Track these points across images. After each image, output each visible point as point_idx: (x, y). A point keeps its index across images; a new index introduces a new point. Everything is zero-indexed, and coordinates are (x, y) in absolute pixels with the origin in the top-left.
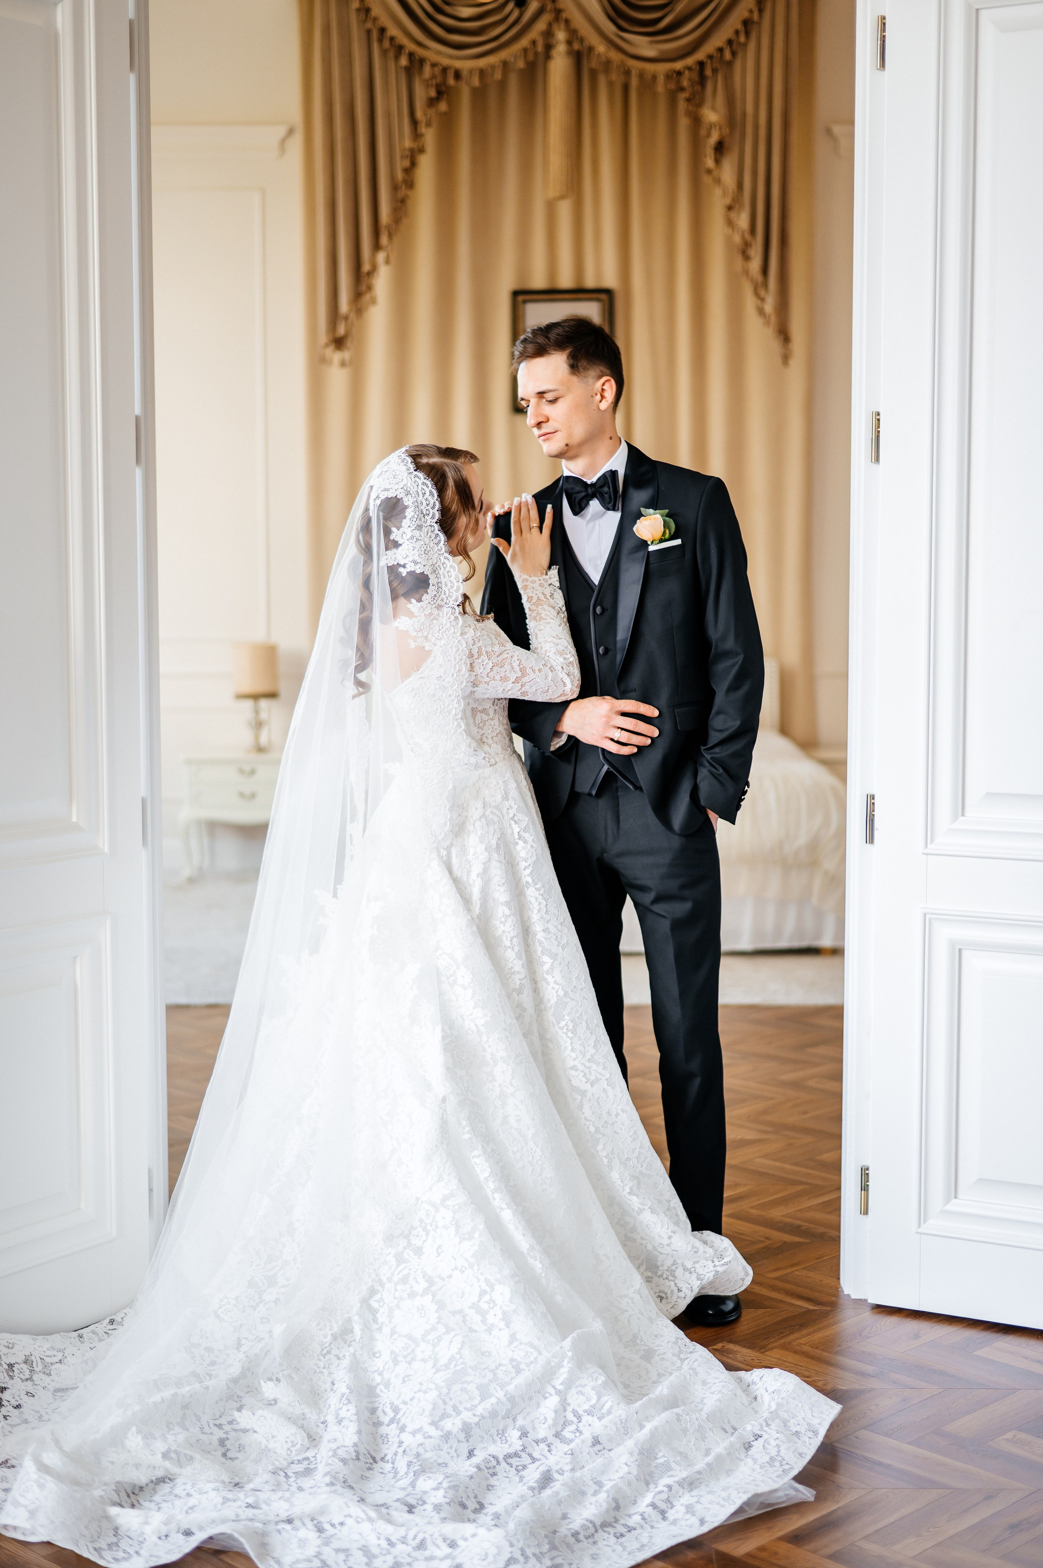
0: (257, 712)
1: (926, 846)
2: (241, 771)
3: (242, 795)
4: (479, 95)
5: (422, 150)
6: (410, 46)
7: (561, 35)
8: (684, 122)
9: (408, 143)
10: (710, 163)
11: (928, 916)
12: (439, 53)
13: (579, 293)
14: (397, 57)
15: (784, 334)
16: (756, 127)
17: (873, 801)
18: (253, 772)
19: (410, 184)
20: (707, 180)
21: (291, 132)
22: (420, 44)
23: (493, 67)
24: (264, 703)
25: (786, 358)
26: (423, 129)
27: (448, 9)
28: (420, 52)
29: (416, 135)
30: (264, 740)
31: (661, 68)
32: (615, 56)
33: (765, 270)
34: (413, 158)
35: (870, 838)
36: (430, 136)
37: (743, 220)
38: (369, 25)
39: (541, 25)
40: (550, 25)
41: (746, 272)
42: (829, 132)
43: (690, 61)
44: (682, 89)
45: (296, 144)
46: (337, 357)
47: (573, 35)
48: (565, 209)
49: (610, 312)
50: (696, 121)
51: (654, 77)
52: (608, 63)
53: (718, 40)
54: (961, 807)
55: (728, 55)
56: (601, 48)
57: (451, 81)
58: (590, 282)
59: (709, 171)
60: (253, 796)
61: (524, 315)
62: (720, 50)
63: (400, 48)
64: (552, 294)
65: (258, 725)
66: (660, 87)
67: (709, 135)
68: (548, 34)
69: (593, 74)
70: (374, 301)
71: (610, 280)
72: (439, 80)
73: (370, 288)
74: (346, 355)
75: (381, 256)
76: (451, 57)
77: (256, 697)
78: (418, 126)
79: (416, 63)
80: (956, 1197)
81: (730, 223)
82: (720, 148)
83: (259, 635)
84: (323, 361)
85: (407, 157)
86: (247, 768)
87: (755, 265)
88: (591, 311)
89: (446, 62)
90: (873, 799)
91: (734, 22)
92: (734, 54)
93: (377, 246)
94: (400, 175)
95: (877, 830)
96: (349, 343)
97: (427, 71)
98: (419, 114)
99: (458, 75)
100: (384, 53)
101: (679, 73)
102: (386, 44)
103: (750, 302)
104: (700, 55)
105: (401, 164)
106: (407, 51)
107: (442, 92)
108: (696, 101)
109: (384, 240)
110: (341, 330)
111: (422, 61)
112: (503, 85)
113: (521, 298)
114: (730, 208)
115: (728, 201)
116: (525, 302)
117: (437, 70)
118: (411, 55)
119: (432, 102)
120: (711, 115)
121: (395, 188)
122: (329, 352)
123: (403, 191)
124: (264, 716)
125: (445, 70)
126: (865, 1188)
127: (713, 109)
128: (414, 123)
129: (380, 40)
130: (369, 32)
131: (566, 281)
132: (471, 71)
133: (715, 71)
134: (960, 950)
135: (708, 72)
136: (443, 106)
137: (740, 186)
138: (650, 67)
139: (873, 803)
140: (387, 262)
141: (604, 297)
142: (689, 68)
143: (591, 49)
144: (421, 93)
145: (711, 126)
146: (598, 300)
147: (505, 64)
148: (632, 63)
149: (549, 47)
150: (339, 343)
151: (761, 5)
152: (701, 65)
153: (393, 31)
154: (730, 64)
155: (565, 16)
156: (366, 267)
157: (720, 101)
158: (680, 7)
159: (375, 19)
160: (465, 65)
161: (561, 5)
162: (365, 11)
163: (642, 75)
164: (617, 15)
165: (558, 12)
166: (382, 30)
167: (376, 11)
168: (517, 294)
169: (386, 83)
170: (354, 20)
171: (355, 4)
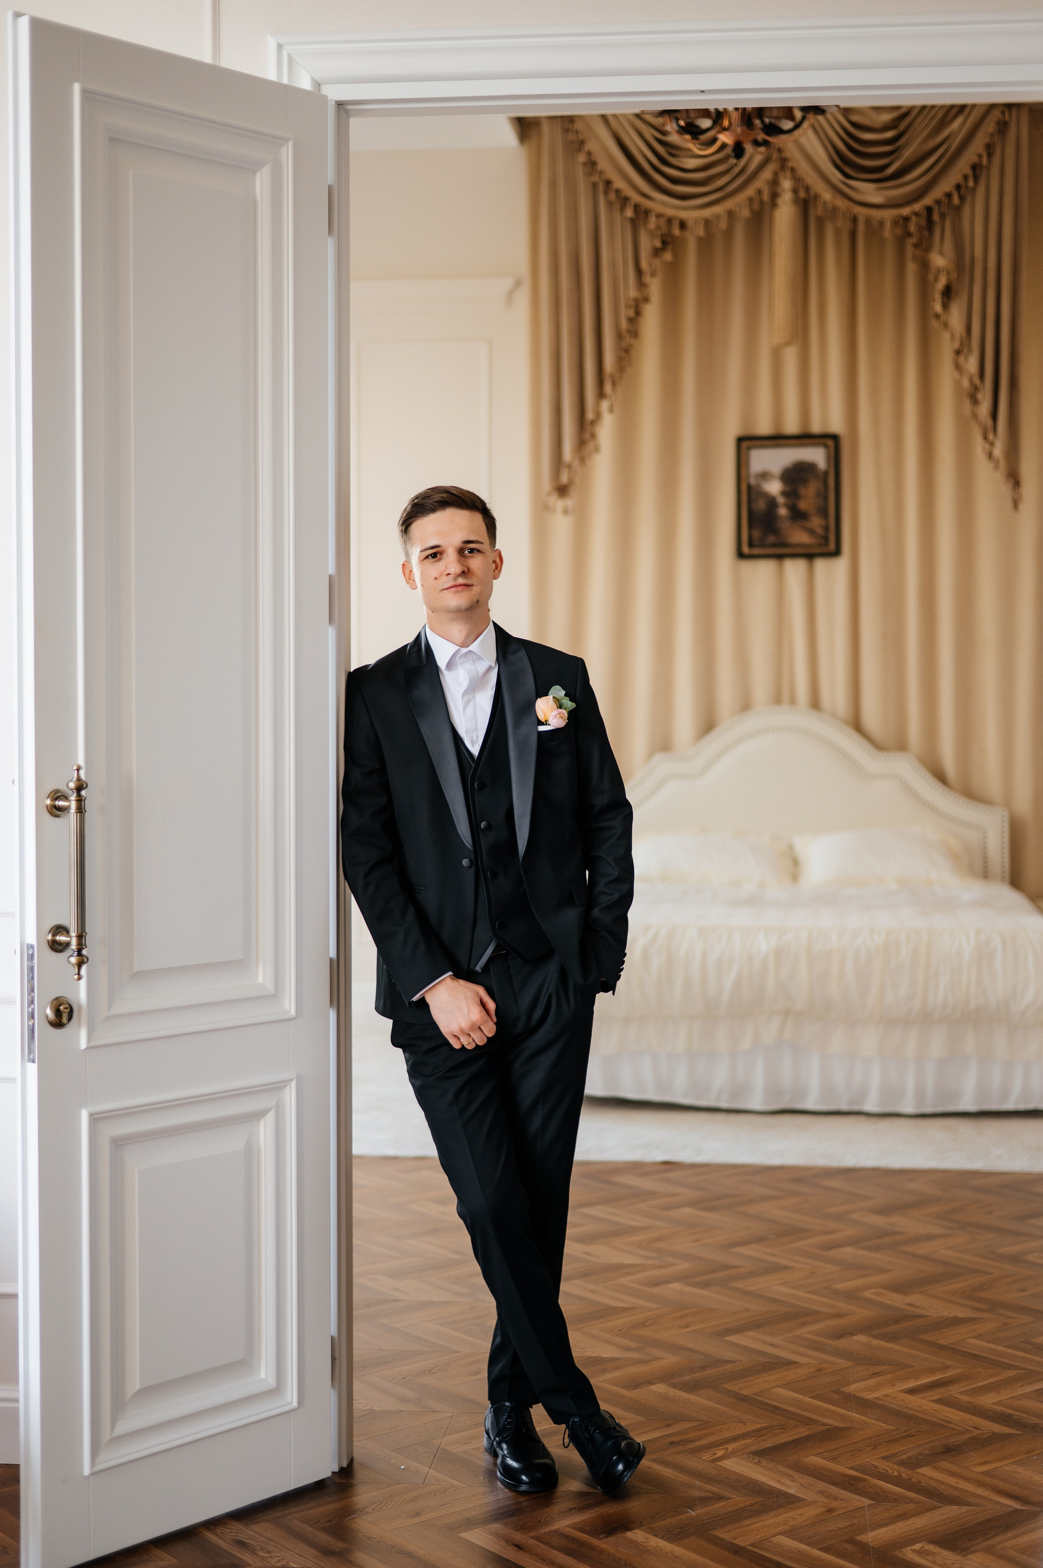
4: (705, 245)
5: (646, 300)
6: (636, 198)
7: (786, 184)
8: (912, 268)
9: (633, 293)
10: (938, 307)
12: (664, 204)
13: (805, 438)
14: (622, 209)
15: (1014, 479)
16: (985, 270)
19: (635, 333)
20: (934, 324)
21: (518, 284)
22: (645, 196)
23: (718, 217)
25: (1016, 504)
26: (648, 279)
27: (674, 161)
28: (646, 203)
29: (641, 285)
31: (888, 214)
32: (840, 203)
33: (994, 415)
34: (637, 308)
36: (655, 287)
37: (972, 364)
38: (595, 178)
39: (767, 174)
40: (776, 174)
41: (975, 416)
43: (917, 207)
44: (909, 235)
45: (523, 297)
46: (559, 504)
47: (799, 184)
48: (791, 356)
49: (836, 459)
50: (924, 266)
51: (881, 224)
52: (834, 210)
53: (946, 185)
55: (956, 200)
56: (827, 196)
57: (676, 232)
58: (816, 428)
59: (937, 316)
61: (749, 461)
62: (949, 195)
63: (625, 200)
64: (778, 439)
66: (887, 232)
67: (936, 280)
68: (774, 183)
69: (820, 221)
70: (597, 449)
71: (836, 424)
72: (664, 230)
73: (593, 436)
74: (569, 502)
75: (605, 405)
76: (676, 208)
78: (643, 276)
79: (641, 214)
81: (958, 367)
82: (948, 293)
84: (547, 509)
85: (632, 306)
87: (984, 408)
88: (817, 456)
89: (671, 212)
91: (962, 166)
92: (962, 198)
93: (601, 394)
94: (624, 324)
96: (573, 491)
97: (653, 221)
98: (644, 265)
99: (683, 225)
100: (610, 204)
101: (906, 219)
102: (612, 196)
103: (978, 445)
104: (928, 201)
105: (626, 313)
106: (633, 203)
107: (667, 242)
108: (924, 246)
109: (608, 388)
110: (564, 479)
111: (647, 212)
112: (729, 234)
113: (745, 444)
114: (958, 352)
115: (956, 345)
116: (749, 448)
117: (662, 221)
118: (637, 207)
119: (657, 252)
120: (939, 260)
121: (619, 336)
122: (553, 499)
123: (628, 340)
125: (670, 221)
127: (941, 253)
128: (639, 273)
129: (606, 193)
130: (595, 185)
131: (791, 427)
132: (696, 221)
133: (943, 216)
135: (936, 217)
136: (668, 256)
137: (969, 329)
138: (877, 214)
140: (611, 410)
141: (830, 442)
142: (916, 214)
143: (817, 197)
144: (646, 244)
145: (939, 271)
146: (824, 445)
147: (730, 213)
148: (858, 209)
149: (775, 196)
150: (562, 490)
151: (990, 149)
152: (929, 210)
153: (619, 183)
154: (958, 209)
155: (790, 164)
156: (590, 415)
157: (948, 245)
158: (908, 154)
159: (601, 173)
160: (690, 216)
161: (787, 154)
162: (591, 164)
163: (868, 221)
164: (842, 162)
165: (784, 161)
166: (608, 183)
167: (603, 164)
168: (740, 440)
169: (612, 234)
170: (580, 172)
171: (582, 158)
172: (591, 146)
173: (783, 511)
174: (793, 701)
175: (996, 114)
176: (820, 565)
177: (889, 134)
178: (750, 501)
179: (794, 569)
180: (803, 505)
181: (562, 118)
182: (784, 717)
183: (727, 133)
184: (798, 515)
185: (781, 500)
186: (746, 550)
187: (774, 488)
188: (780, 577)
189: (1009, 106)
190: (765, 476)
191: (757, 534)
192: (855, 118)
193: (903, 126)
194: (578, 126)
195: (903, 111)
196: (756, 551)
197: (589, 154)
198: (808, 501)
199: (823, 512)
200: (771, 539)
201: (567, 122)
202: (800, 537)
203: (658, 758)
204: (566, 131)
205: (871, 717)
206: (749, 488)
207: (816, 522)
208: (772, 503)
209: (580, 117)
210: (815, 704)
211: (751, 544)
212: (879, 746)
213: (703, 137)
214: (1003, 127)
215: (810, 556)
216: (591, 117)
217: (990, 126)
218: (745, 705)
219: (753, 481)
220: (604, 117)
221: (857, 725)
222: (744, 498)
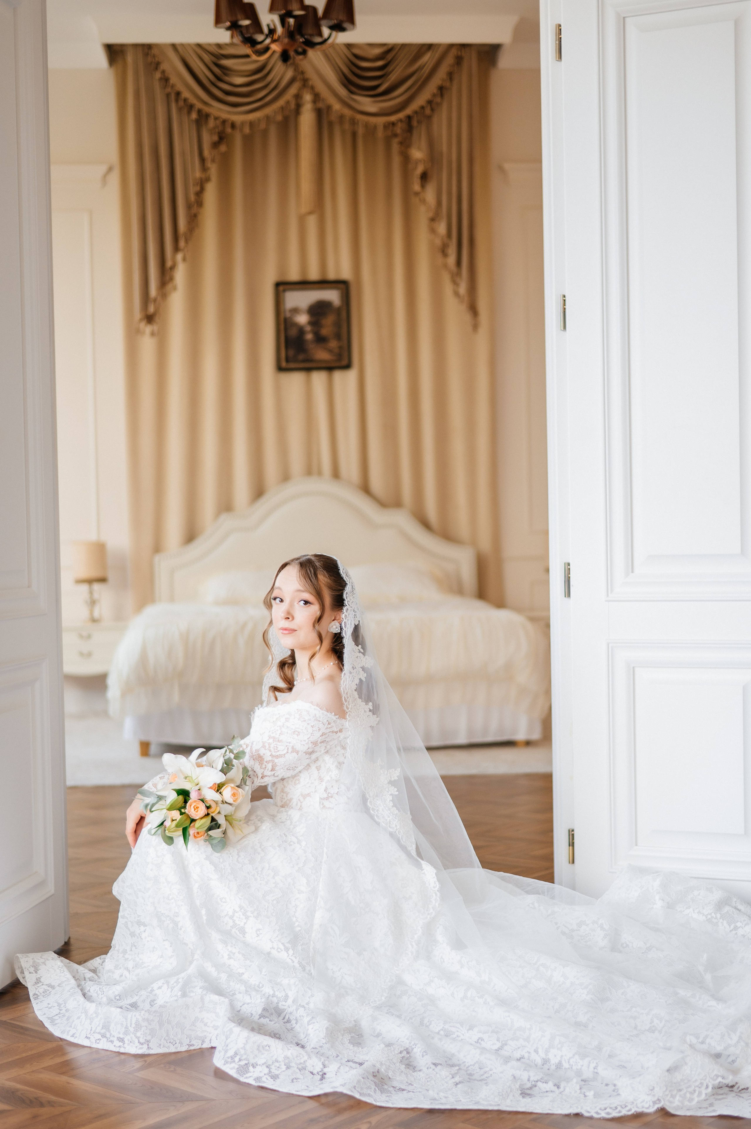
0: (91, 593)
1: (608, 595)
2: (81, 636)
3: (82, 654)
4: (248, 140)
5: (208, 180)
6: (199, 105)
7: (308, 97)
8: (397, 160)
9: (198, 174)
10: (416, 187)
11: (610, 645)
12: (220, 110)
13: (323, 283)
14: (189, 112)
15: (473, 309)
16: (450, 162)
17: (569, 567)
18: (89, 637)
19: (200, 203)
20: (415, 200)
21: (110, 169)
22: (205, 103)
23: (259, 120)
24: (96, 586)
25: (475, 327)
26: (209, 164)
27: (227, 79)
28: (206, 109)
29: (204, 168)
30: (96, 614)
31: (381, 121)
32: (347, 112)
33: (459, 263)
34: (202, 184)
35: (568, 593)
36: (213, 170)
37: (442, 228)
38: (169, 90)
39: (293, 90)
40: (300, 89)
41: (445, 266)
42: (501, 169)
43: (401, 115)
44: (395, 135)
45: (115, 179)
46: (148, 329)
47: (317, 97)
48: (312, 222)
49: (346, 297)
50: (406, 159)
51: (375, 127)
52: (341, 117)
53: (420, 101)
54: (631, 567)
55: (428, 111)
56: (337, 106)
57: (229, 130)
58: (332, 276)
59: (417, 194)
60: (89, 655)
61: (284, 301)
62: (422, 108)
63: (191, 107)
64: (304, 284)
65: (93, 603)
66: (380, 133)
67: (416, 168)
68: (298, 97)
69: (331, 124)
70: (175, 288)
71: (346, 273)
72: (220, 128)
73: (171, 279)
74: (155, 327)
75: (179, 256)
76: (229, 113)
77: (90, 581)
78: (206, 162)
79: (203, 118)
80: (636, 845)
81: (433, 231)
82: (424, 177)
83: (93, 537)
84: (138, 332)
85: (197, 184)
86: (85, 634)
87: (452, 260)
88: (332, 296)
89: (224, 116)
90: (569, 565)
91: (431, 88)
92: (432, 110)
93: (176, 249)
94: (193, 198)
95: (572, 586)
96: (157, 319)
97: (211, 123)
98: (206, 153)
99: (233, 126)
100: (180, 110)
101: (393, 124)
102: (181, 103)
103: (448, 288)
104: (408, 111)
105: (193, 190)
106: (196, 109)
107: (222, 138)
108: (406, 144)
109: (182, 243)
110: (151, 309)
111: (207, 116)
112: (265, 133)
113: (281, 288)
114: (433, 220)
115: (431, 215)
116: (284, 291)
117: (218, 122)
118: (199, 111)
119: (215, 145)
120: (417, 154)
121: (189, 206)
122: (143, 325)
123: (194, 210)
124: (96, 596)
125: (224, 122)
126: (572, 844)
127: (419, 149)
128: (202, 160)
129: (177, 100)
130: (168, 95)
131: (314, 275)
132: (243, 123)
133: (419, 122)
134: (633, 668)
135: (415, 123)
136: (223, 148)
137: (439, 203)
138: (373, 120)
139: (569, 569)
140: (184, 259)
141: (342, 286)
142: (401, 120)
143: (329, 108)
144: (207, 139)
145: (418, 161)
146: (337, 288)
147: (267, 118)
148: (359, 117)
149: (298, 107)
150: (150, 319)
151: (450, 75)
152: (409, 118)
153: (186, 94)
154: (429, 118)
155: (310, 83)
156: (169, 263)
157: (424, 143)
158: (393, 78)
159: (173, 86)
160: (238, 119)
161: (307, 76)
162: (165, 80)
163: (366, 125)
164: (347, 82)
165: (305, 82)
166: (178, 94)
167: (174, 80)
168: (278, 285)
169: (181, 132)
170: (157, 86)
171: (158, 75)
172: (164, 66)
173: (309, 337)
174: (320, 473)
175: (454, 52)
176: (338, 376)
177: (380, 63)
178: (286, 329)
179: (319, 378)
180: (325, 332)
181: (143, 46)
182: (313, 485)
183: (277, 43)
184: (320, 339)
185: (308, 328)
186: (284, 364)
187: (303, 319)
188: (308, 385)
189: (464, 46)
190: (295, 311)
191: (291, 353)
192: (356, 51)
193: (389, 57)
194: (155, 51)
195: (390, 47)
196: (292, 365)
197: (163, 72)
198: (327, 329)
199: (338, 336)
200: (301, 357)
201: (147, 49)
202: (322, 355)
203: (224, 517)
204: (146, 55)
205: (377, 483)
206: (286, 320)
207: (333, 344)
208: (301, 331)
209: (157, 45)
210: (336, 474)
211: (287, 360)
212: (382, 504)
213: (259, 47)
214: (459, 60)
215: (330, 368)
216: (165, 45)
217: (450, 60)
218: (286, 477)
219: (288, 315)
220: (174, 46)
221: (366, 488)
222: (282, 327)
